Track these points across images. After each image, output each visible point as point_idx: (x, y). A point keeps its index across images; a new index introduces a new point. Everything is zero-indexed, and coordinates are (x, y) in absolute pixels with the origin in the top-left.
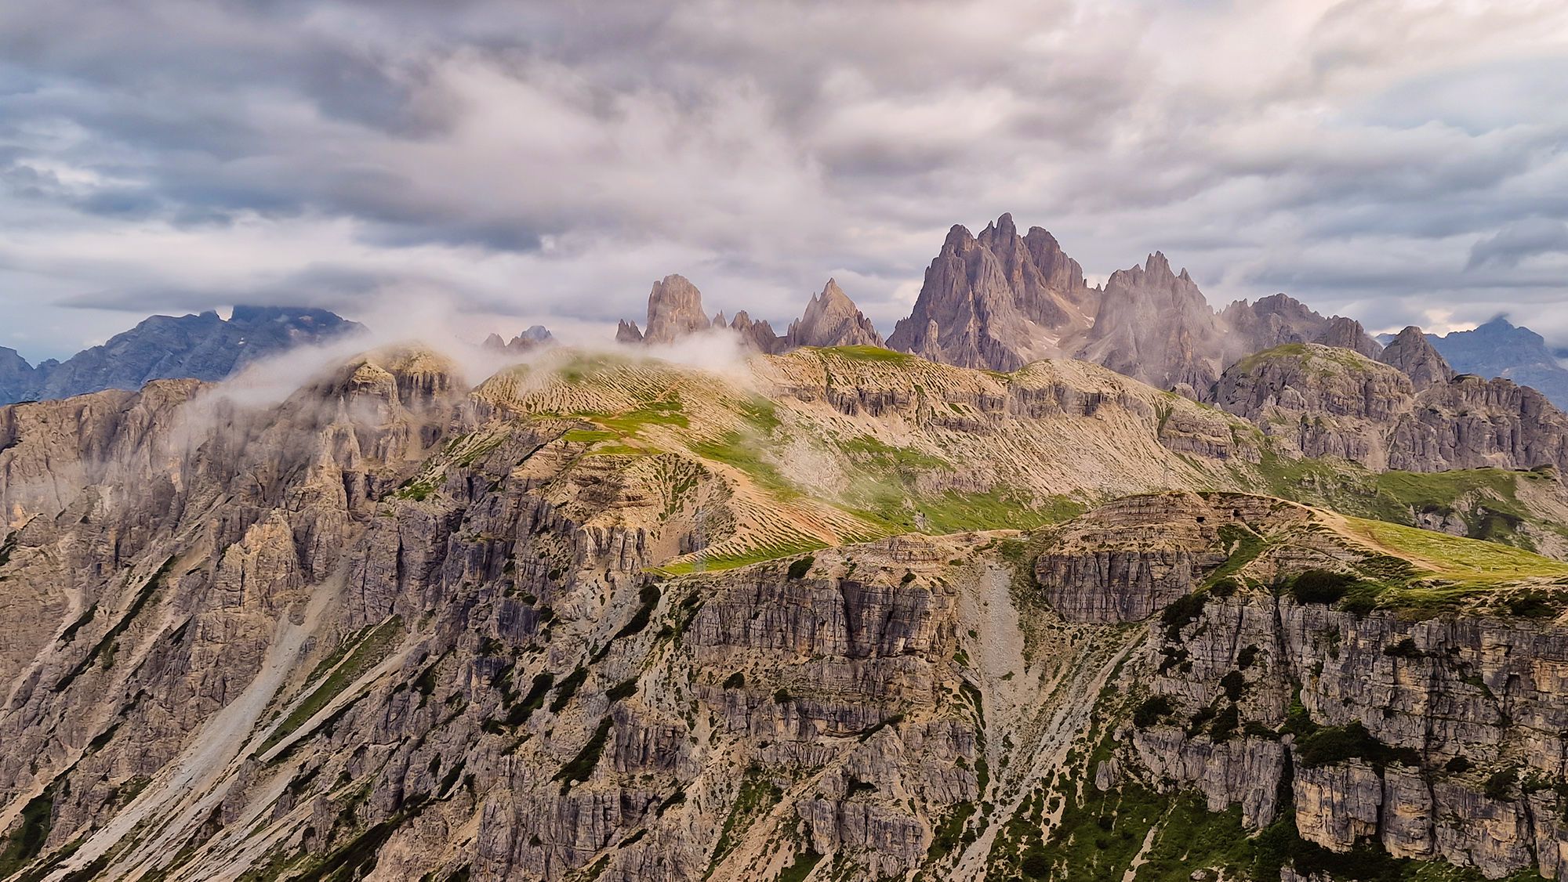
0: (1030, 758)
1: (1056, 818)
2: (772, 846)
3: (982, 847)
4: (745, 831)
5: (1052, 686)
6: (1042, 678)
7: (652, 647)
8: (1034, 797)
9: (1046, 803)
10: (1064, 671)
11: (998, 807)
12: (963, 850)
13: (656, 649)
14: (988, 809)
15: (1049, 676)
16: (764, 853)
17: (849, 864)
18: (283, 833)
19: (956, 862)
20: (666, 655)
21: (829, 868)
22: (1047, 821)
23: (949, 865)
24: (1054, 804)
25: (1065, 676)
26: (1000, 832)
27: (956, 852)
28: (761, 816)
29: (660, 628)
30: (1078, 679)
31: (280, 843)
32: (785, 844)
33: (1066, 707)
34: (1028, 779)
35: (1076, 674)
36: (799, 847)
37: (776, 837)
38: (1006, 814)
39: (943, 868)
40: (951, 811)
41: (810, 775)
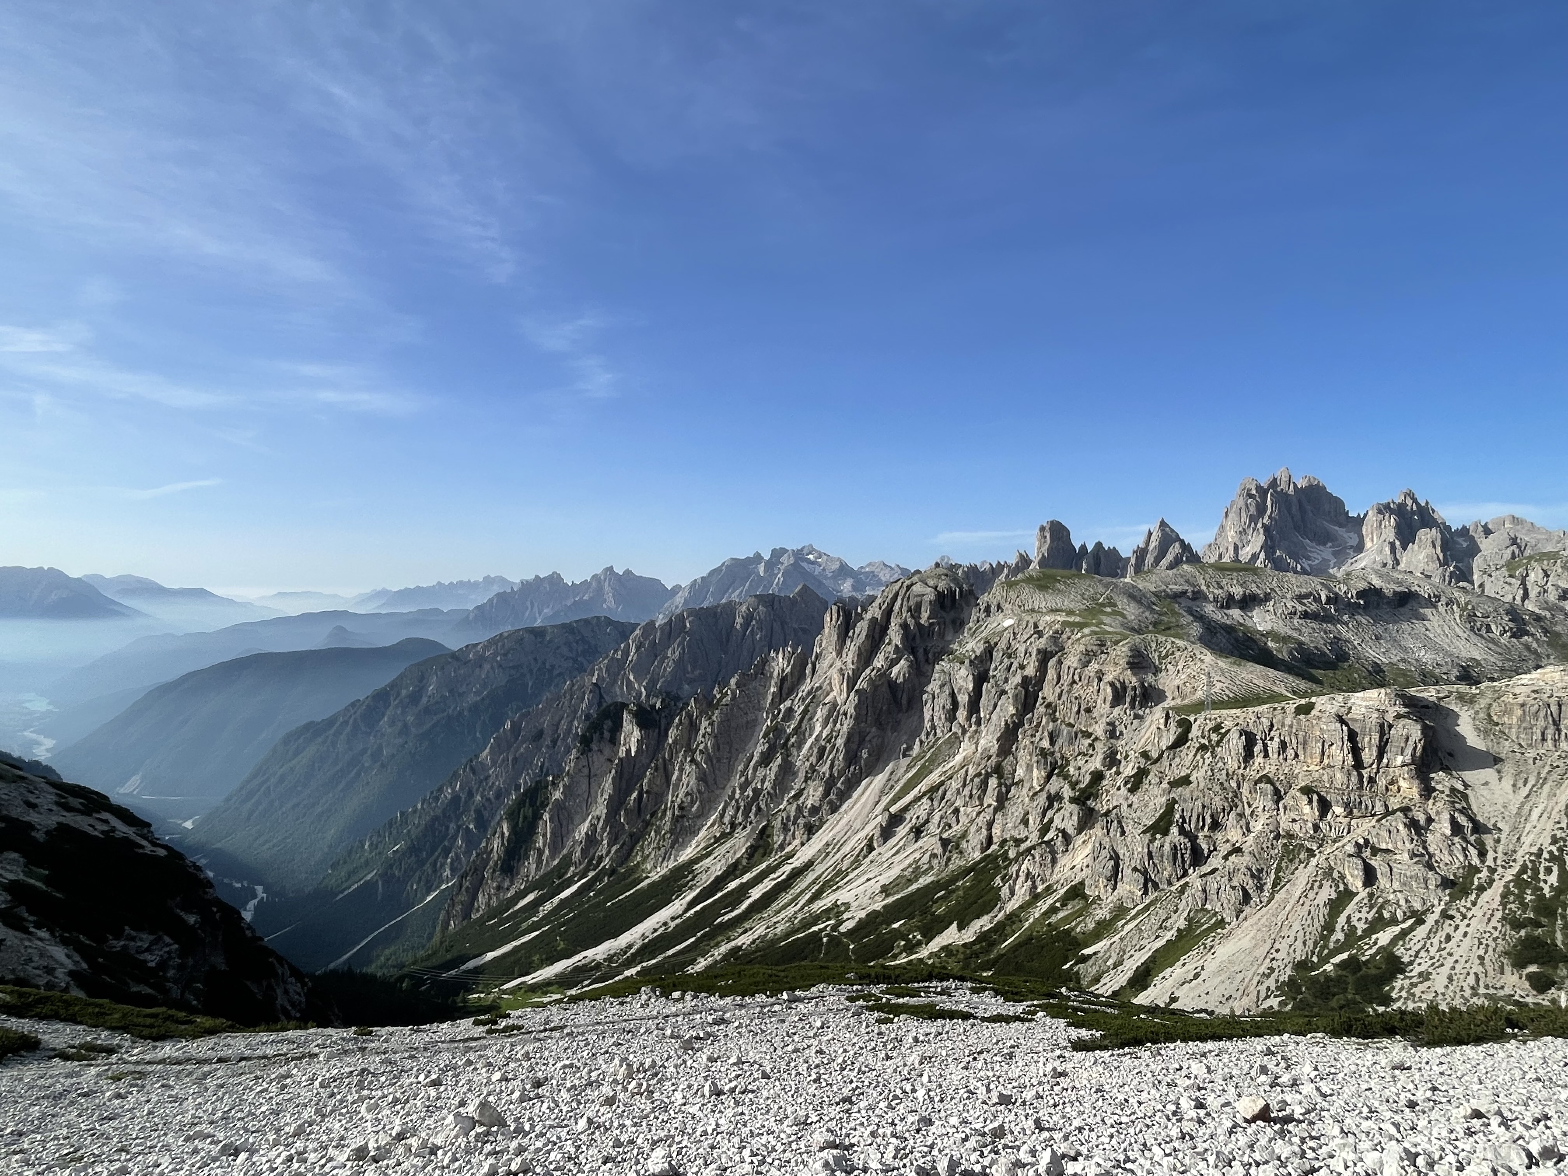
0: (1519, 838)
1: (1553, 879)
2: (1317, 884)
3: (1492, 895)
4: (1293, 873)
5: (1525, 791)
6: (1514, 785)
7: (1195, 756)
8: (1530, 865)
9: (1542, 869)
10: (1532, 781)
11: (1500, 870)
12: (1478, 896)
13: (1198, 757)
14: (1492, 870)
15: (1520, 783)
16: (1312, 888)
17: (1380, 900)
18: (917, 855)
19: (1474, 904)
20: (1207, 762)
21: (1366, 901)
22: (1545, 882)
23: (1469, 905)
24: (1549, 871)
25: (1533, 786)
26: (1506, 886)
27: (1473, 897)
28: (1303, 865)
29: (1197, 745)
30: (1546, 788)
31: (916, 861)
32: (1327, 884)
33: (1541, 807)
34: (1521, 853)
35: (1543, 784)
36: (1337, 886)
37: (1318, 879)
38: (1509, 875)
39: (1464, 906)
40: (1461, 871)
41: (1335, 841)
